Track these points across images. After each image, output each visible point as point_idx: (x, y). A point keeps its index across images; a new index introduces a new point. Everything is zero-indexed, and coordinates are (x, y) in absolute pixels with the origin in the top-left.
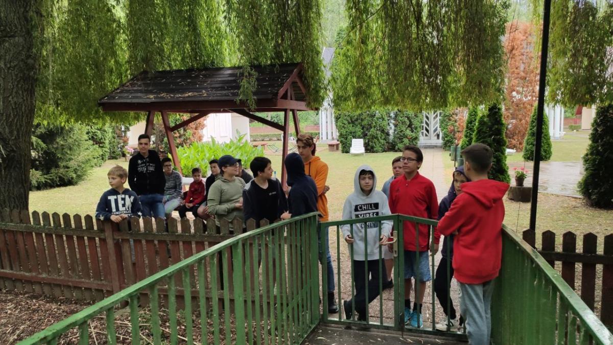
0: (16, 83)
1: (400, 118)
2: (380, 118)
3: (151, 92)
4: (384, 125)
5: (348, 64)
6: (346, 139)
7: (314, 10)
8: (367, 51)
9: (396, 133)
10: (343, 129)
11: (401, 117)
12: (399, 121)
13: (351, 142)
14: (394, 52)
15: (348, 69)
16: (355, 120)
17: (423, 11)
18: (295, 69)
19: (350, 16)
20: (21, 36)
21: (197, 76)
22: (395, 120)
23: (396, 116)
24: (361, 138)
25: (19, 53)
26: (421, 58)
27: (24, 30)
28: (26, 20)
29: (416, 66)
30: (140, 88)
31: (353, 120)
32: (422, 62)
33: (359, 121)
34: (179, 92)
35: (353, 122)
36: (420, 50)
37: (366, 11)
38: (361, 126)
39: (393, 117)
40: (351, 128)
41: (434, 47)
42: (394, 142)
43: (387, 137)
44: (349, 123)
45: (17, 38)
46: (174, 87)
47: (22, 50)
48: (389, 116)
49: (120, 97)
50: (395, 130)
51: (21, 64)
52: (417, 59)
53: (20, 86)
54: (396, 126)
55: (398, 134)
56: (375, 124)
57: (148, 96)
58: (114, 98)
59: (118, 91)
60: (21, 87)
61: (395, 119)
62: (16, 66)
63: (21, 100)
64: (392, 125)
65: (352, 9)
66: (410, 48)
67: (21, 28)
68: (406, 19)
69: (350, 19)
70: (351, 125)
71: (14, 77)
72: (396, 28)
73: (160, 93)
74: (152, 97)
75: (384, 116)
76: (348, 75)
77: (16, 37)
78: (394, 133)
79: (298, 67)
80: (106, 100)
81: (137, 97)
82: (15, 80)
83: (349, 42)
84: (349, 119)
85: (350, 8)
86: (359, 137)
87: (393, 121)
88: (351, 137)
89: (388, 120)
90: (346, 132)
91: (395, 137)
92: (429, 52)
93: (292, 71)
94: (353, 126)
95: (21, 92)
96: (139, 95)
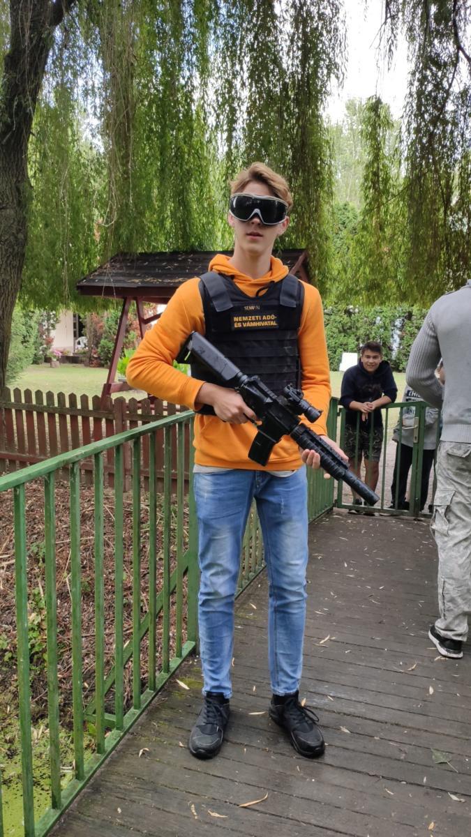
0: (5, 259)
1: (408, 328)
2: (381, 327)
3: (135, 276)
4: (386, 337)
5: (361, 253)
6: (335, 352)
7: (326, 188)
8: (385, 238)
9: (401, 347)
10: (332, 339)
11: (410, 327)
12: (407, 332)
13: (341, 356)
14: (416, 239)
15: (360, 259)
16: (348, 329)
17: (452, 193)
18: (300, 255)
19: (367, 197)
20: (12, 208)
21: (185, 260)
22: (401, 331)
23: (403, 326)
24: (355, 352)
25: (10, 227)
26: (447, 249)
27: (15, 201)
28: (18, 190)
29: (440, 258)
30: (121, 271)
31: (346, 328)
32: (448, 253)
33: (354, 330)
34: (167, 278)
35: (345, 331)
36: (446, 239)
37: (386, 192)
38: (356, 336)
39: (398, 327)
40: (342, 339)
41: (463, 237)
42: (399, 359)
43: (389, 352)
44: (340, 332)
45: (8, 210)
46: (160, 271)
47: (13, 223)
48: (394, 326)
49: (100, 280)
50: (400, 344)
51: (12, 238)
52: (442, 249)
53: (9, 262)
54: (402, 338)
55: (403, 349)
56: (374, 335)
57: (133, 280)
58: (94, 280)
59: (96, 273)
60: (10, 264)
61: (401, 329)
62: (6, 240)
63: (8, 278)
64: (396, 337)
65: (370, 188)
66: (435, 236)
67: (13, 200)
68: (433, 202)
69: (366, 200)
70: (343, 335)
71: (4, 253)
72: (420, 211)
73: (145, 277)
74: (137, 281)
75: (386, 325)
76: (361, 265)
77: (7, 208)
78: (399, 347)
79: (303, 254)
80: (84, 283)
81: (119, 281)
82: (5, 255)
83: (365, 228)
84: (340, 326)
85: (368, 188)
86: (352, 351)
87: (399, 332)
88: (342, 350)
89: (392, 330)
90: (336, 343)
91: (399, 353)
92: (457, 243)
93: (297, 258)
94: (345, 336)
95: (9, 269)
96: (121, 278)
